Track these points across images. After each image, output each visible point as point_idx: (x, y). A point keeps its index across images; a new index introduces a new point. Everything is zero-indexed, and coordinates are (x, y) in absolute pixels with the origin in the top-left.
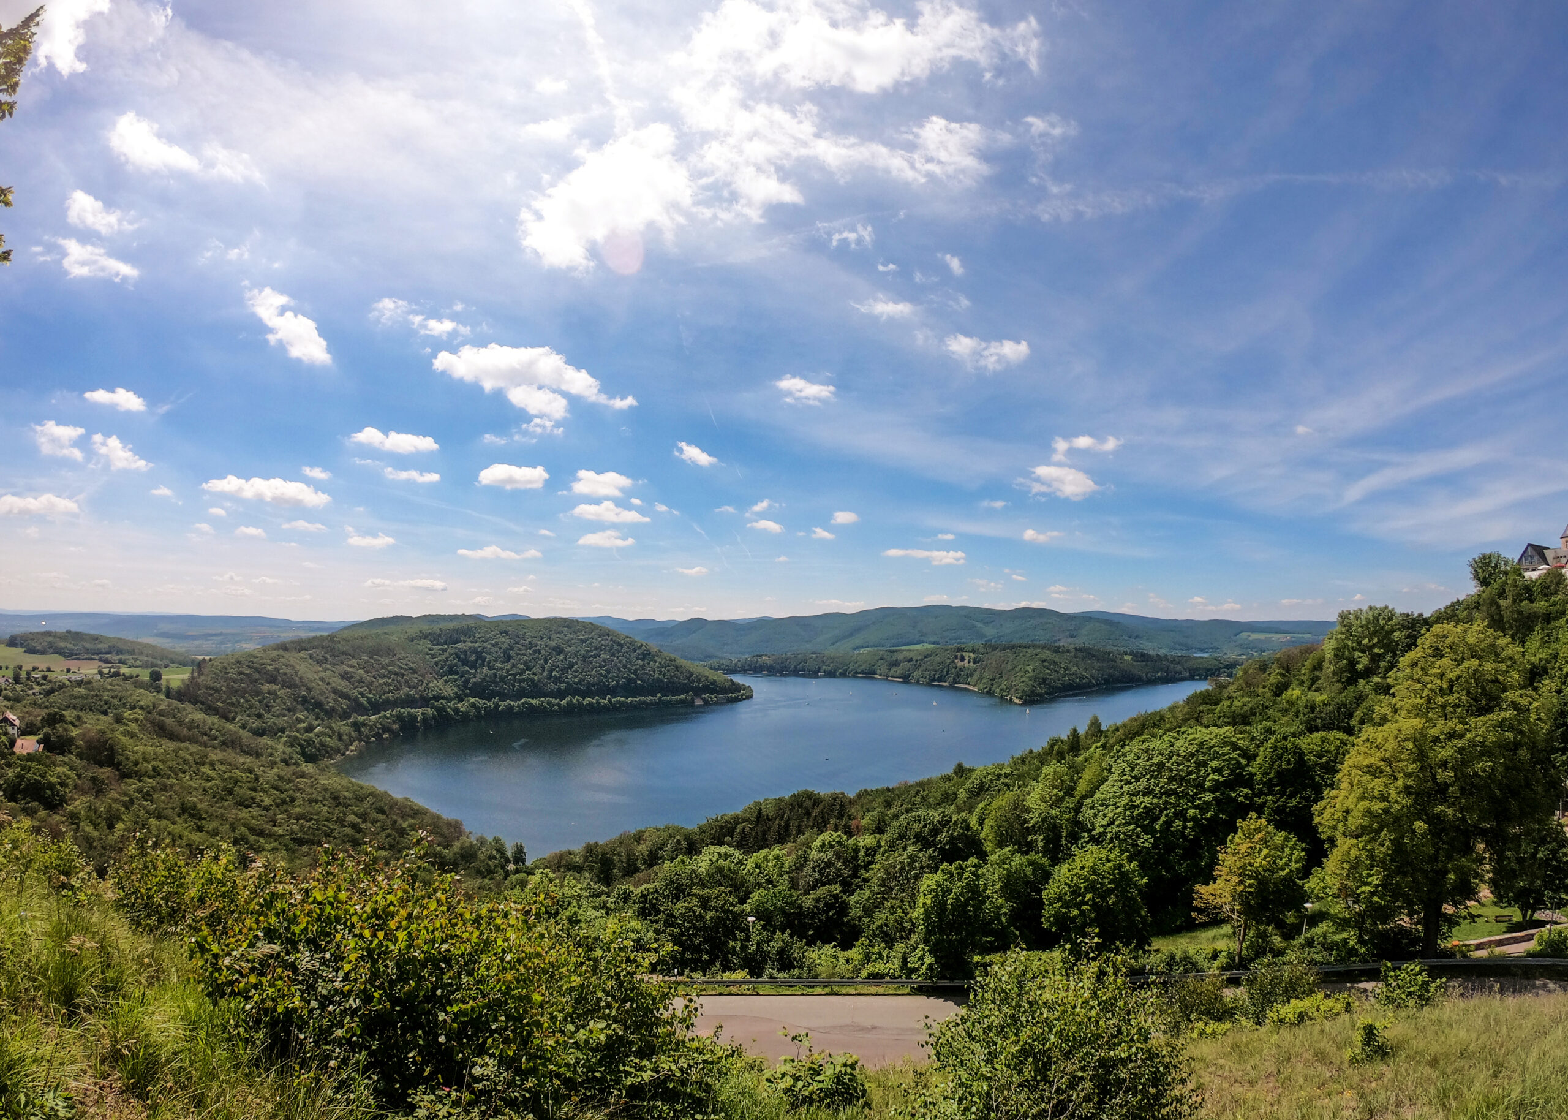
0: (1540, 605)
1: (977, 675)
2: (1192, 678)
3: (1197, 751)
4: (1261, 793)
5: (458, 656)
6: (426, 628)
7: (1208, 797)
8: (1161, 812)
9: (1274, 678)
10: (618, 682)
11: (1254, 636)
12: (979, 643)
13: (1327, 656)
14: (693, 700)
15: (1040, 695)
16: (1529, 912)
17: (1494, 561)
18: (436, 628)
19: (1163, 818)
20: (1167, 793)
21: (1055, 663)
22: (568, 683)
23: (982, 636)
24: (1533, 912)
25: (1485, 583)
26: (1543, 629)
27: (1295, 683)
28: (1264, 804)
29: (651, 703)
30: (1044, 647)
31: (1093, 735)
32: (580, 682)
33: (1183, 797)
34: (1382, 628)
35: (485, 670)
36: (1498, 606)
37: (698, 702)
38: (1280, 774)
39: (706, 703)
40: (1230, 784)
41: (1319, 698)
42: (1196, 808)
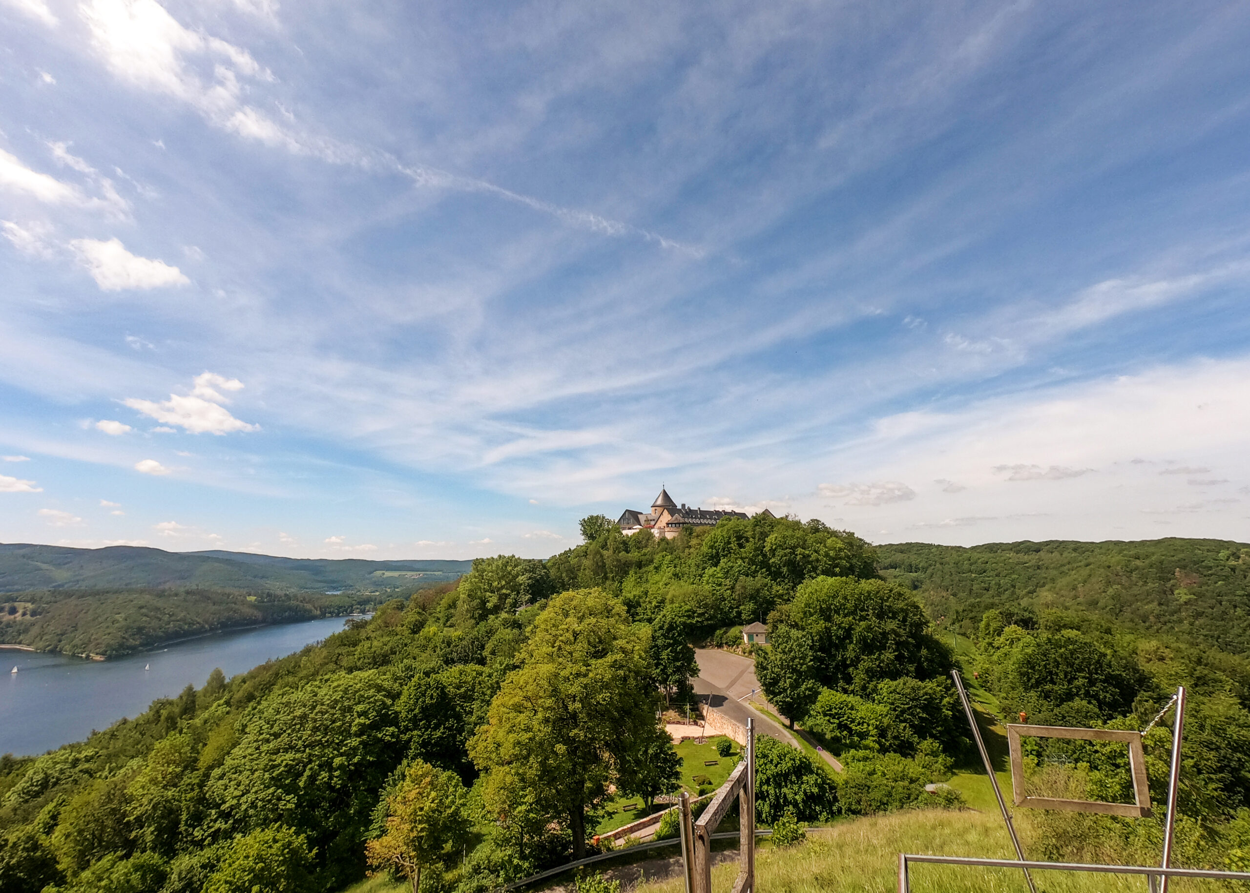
0: (634, 555)
3: (342, 697)
4: (407, 729)
7: (354, 742)
8: (305, 767)
17: (600, 522)
19: (307, 773)
20: (311, 746)
25: (591, 537)
26: (636, 573)
28: (410, 740)
33: (328, 746)
36: (602, 556)
38: (424, 710)
40: (376, 726)
42: (342, 755)
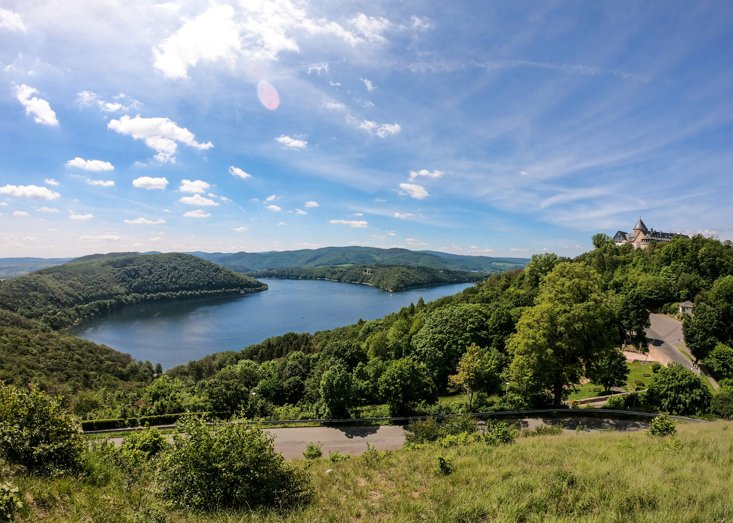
0: (622, 257)
1: (372, 279)
2: (470, 281)
3: (463, 314)
4: (492, 333)
5: (126, 273)
6: (110, 259)
7: (468, 335)
8: (446, 341)
9: (503, 283)
10: (204, 283)
11: (498, 264)
12: (373, 264)
13: (526, 274)
14: (240, 291)
15: (401, 288)
16: (608, 387)
17: (603, 237)
18: (115, 259)
19: (447, 344)
20: (450, 333)
21: (408, 273)
22: (180, 284)
23: (375, 261)
24: (610, 387)
25: (598, 246)
26: (622, 267)
27: (512, 285)
28: (493, 338)
29: (220, 293)
30: (403, 266)
31: (420, 307)
32: (185, 284)
33: (456, 334)
34: (551, 263)
35: (140, 279)
36: (603, 256)
37: (242, 292)
38: (500, 325)
39: (246, 292)
40: (478, 329)
41: (522, 292)
42: (462, 339)
